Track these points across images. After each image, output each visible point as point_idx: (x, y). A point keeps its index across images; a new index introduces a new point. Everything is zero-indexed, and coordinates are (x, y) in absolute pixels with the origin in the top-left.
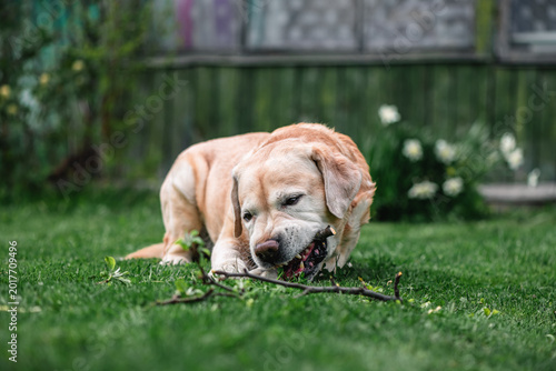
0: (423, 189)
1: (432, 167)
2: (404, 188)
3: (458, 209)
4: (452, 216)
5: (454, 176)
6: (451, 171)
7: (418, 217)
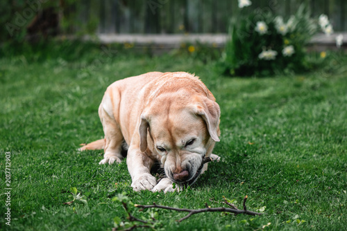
0: (268, 54)
1: (274, 39)
2: (256, 53)
3: (290, 65)
4: (287, 71)
5: (288, 45)
6: (287, 41)
7: (265, 72)
